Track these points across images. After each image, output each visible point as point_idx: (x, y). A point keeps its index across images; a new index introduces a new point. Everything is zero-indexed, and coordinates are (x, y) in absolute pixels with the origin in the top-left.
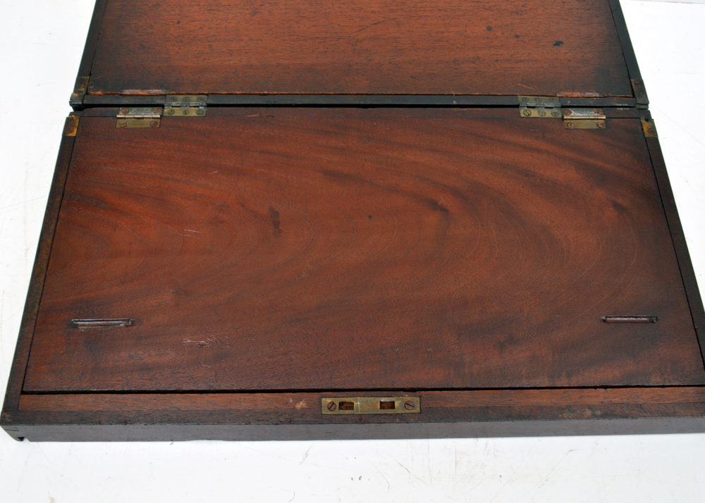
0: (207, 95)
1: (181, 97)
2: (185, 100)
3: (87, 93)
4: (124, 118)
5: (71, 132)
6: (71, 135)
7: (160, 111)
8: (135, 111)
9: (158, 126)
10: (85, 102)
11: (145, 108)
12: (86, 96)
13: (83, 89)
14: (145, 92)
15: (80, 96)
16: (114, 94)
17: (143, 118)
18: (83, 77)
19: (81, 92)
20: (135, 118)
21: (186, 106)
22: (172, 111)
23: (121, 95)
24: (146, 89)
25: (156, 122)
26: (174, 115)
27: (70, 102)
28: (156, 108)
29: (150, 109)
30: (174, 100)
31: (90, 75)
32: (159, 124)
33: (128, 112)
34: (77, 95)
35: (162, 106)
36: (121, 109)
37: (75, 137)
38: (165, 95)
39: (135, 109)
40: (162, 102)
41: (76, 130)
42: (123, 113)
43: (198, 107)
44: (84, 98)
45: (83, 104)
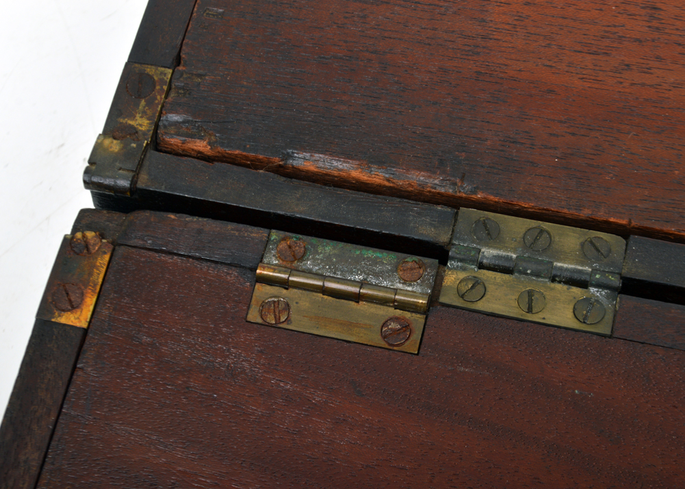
0: (624, 232)
1: (518, 226)
2: (530, 243)
3: (156, 144)
4: (285, 284)
5: (74, 307)
6: (69, 319)
7: (429, 273)
8: (328, 259)
9: (411, 346)
10: (144, 182)
11: (371, 253)
12: (153, 154)
13: (142, 123)
14: (377, 176)
15: (127, 154)
16: (255, 165)
17: (357, 298)
18: (150, 70)
19: (133, 132)
20: (324, 291)
21: (537, 274)
22: (477, 282)
23: (282, 171)
24: (381, 163)
25: (406, 327)
26: (481, 306)
27: (87, 172)
28: (411, 259)
29: (387, 258)
30: (492, 235)
31: (178, 61)
32: (416, 336)
33: (302, 258)
34: (115, 146)
35: (440, 254)
36: (275, 235)
37: (85, 332)
38: (455, 203)
39: (328, 248)
40: (441, 236)
41: (90, 301)
42: (281, 256)
43: (584, 285)
44: (140, 164)
45: (133, 189)
